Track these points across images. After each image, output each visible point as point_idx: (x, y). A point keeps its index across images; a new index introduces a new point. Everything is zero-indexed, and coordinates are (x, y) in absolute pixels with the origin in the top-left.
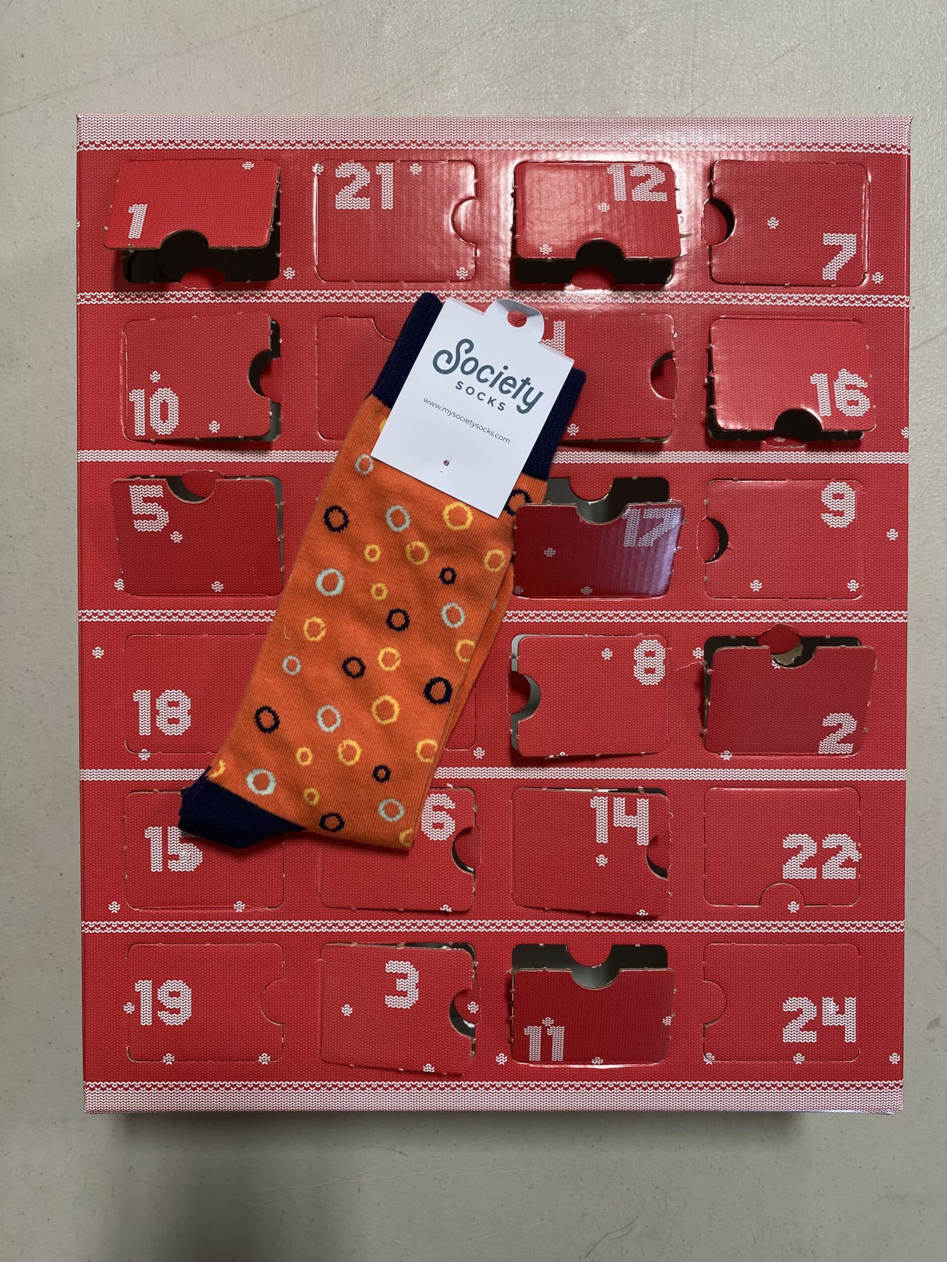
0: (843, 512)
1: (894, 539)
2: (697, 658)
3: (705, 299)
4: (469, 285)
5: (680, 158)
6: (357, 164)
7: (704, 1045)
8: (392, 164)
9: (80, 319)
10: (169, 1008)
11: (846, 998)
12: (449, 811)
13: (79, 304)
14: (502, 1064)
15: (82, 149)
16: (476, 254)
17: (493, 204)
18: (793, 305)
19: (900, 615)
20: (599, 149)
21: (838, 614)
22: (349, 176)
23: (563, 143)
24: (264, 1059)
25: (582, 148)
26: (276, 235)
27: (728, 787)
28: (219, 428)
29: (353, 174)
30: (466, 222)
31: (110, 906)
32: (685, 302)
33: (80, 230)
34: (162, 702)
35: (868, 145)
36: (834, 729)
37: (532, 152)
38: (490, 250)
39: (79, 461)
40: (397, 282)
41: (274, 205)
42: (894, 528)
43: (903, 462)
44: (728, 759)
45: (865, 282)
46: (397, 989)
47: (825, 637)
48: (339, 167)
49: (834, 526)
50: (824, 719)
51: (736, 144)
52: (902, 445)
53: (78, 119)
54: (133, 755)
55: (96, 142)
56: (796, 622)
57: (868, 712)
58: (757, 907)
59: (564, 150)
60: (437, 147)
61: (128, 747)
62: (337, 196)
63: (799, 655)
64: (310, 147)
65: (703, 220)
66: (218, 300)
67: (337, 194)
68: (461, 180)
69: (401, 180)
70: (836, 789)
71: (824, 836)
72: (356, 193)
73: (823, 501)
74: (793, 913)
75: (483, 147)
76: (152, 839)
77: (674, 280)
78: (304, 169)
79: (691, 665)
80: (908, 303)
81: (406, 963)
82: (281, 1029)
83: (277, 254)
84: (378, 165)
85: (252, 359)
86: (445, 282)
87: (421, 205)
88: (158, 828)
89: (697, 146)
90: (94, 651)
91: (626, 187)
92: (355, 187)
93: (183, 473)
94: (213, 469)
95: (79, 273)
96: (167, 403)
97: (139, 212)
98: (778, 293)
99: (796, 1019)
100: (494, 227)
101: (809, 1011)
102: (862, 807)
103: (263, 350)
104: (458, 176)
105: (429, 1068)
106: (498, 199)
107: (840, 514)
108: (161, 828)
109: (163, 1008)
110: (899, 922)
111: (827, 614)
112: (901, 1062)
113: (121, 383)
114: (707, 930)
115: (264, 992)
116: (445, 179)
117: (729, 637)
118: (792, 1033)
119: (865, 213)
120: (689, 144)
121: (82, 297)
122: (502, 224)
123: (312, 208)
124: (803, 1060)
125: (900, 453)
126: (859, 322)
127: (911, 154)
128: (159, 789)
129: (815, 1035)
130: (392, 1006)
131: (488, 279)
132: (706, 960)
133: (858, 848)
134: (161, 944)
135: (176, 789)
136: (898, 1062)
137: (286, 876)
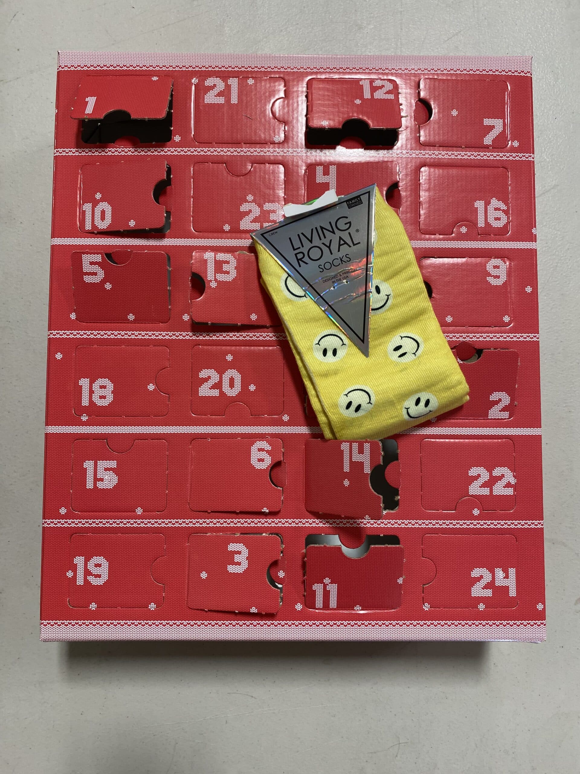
0: (499, 276)
1: (530, 292)
3: (416, 155)
4: (281, 145)
5: (401, 77)
6: (217, 79)
7: (423, 598)
8: (237, 79)
9: (56, 164)
10: (94, 574)
11: (509, 569)
12: (267, 451)
13: (55, 155)
14: (299, 610)
15: (60, 70)
16: (285, 128)
17: (295, 101)
18: (467, 159)
19: (535, 336)
20: (355, 72)
21: (498, 335)
22: (212, 85)
23: (335, 68)
24: (152, 606)
25: (346, 71)
26: (169, 115)
27: (434, 439)
28: (135, 224)
29: (215, 84)
30: (279, 111)
31: (60, 510)
32: (405, 156)
33: (57, 114)
34: (96, 386)
35: (508, 71)
36: (497, 402)
37: (316, 73)
38: (293, 127)
39: (52, 244)
40: (240, 143)
41: (169, 98)
42: (529, 286)
43: (533, 248)
44: (434, 421)
45: (508, 146)
46: (235, 561)
48: (207, 80)
49: (494, 284)
50: (491, 396)
51: (433, 69)
52: (533, 238)
53: (59, 53)
54: (78, 418)
55: (68, 66)
56: (473, 340)
57: (516, 391)
58: (454, 512)
59: (335, 72)
60: (263, 70)
61: (75, 413)
62: (205, 96)
64: (190, 69)
65: (415, 111)
66: (136, 153)
67: (206, 95)
68: (277, 87)
69: (242, 87)
70: (500, 440)
71: (493, 468)
72: (216, 94)
73: (487, 269)
74: (476, 515)
75: (289, 70)
76: (88, 468)
77: (399, 144)
78: (187, 81)
80: (533, 158)
81: (241, 544)
82: (163, 588)
83: (170, 128)
84: (229, 79)
85: (155, 184)
86: (266, 144)
87: (254, 101)
88: (91, 462)
89: (411, 70)
90: (56, 355)
91: (371, 91)
92: (216, 91)
93: (112, 251)
94: (130, 249)
95: (56, 138)
96: (105, 211)
97: (91, 101)
98: (459, 151)
99: (479, 581)
100: (295, 114)
101: (487, 577)
102: (515, 451)
103: (161, 179)
104: (275, 85)
105: (254, 610)
106: (298, 98)
107: (498, 277)
108: (93, 461)
109: (90, 574)
110: (540, 522)
111: (491, 335)
112: (544, 609)
113: (78, 200)
114: (423, 526)
115: (153, 565)
116: (267, 87)
118: (477, 591)
119: (507, 108)
120: (406, 69)
121: (57, 151)
122: (299, 113)
123: (191, 102)
124: (484, 607)
125: (531, 243)
126: (505, 168)
127: (533, 76)
128: (93, 438)
129: (491, 592)
130: (231, 572)
131: (292, 142)
132: (424, 545)
133: (514, 476)
134: (91, 534)
135: (103, 438)
136: (542, 609)
137: (168, 492)
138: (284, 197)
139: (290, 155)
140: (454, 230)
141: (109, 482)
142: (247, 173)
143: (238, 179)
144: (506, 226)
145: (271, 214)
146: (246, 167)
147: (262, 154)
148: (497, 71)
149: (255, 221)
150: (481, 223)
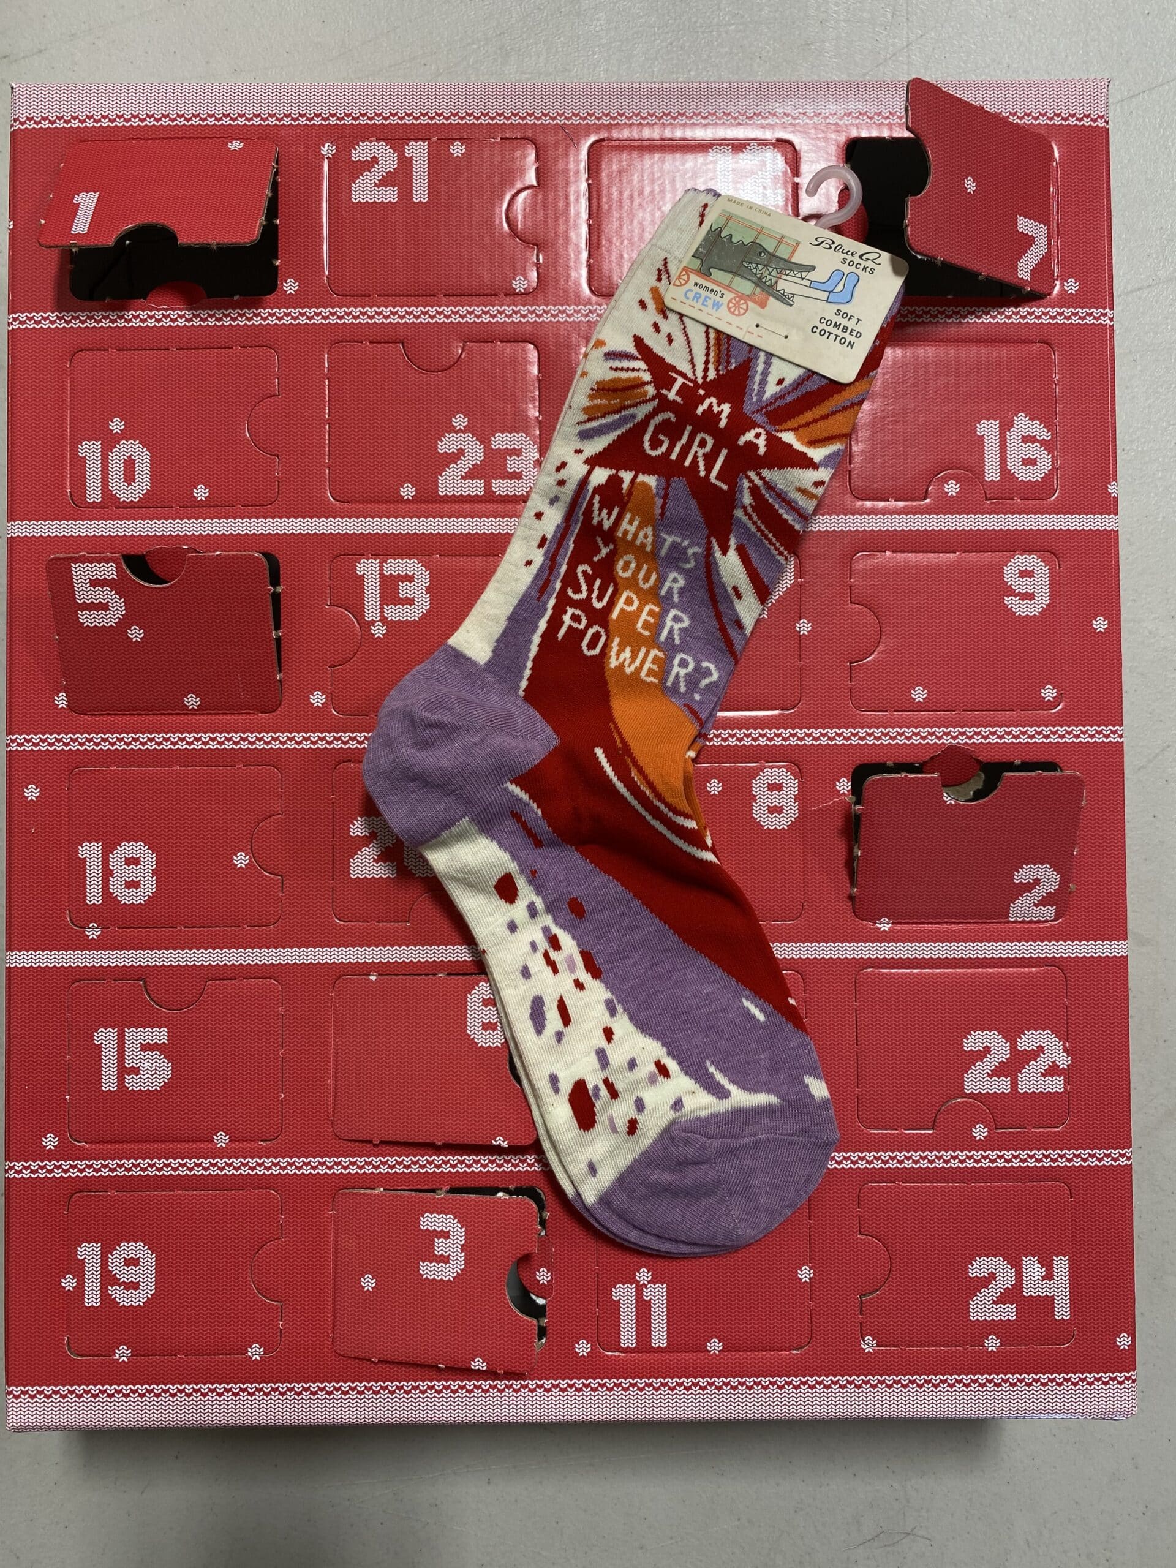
0: (1033, 594)
1: (1103, 630)
2: (841, 792)
4: (529, 298)
5: (806, 133)
6: (380, 144)
7: (861, 1325)
8: (426, 143)
9: (12, 349)
10: (124, 1281)
11: (1055, 1258)
13: (10, 328)
15: (17, 127)
16: (538, 259)
17: (561, 194)
19: (1114, 732)
20: (699, 122)
21: (1031, 731)
22: (369, 159)
23: (652, 115)
24: (255, 1352)
25: (677, 121)
26: (270, 233)
27: (887, 968)
29: (375, 156)
30: (525, 218)
31: (44, 1139)
33: (13, 232)
34: (116, 860)
35: (1052, 115)
36: (1029, 887)
37: (609, 127)
38: (558, 254)
39: (10, 536)
40: (435, 296)
41: (268, 193)
42: (1102, 616)
43: (1111, 528)
44: (887, 929)
45: (1055, 292)
46: (436, 1253)
47: (1014, 762)
48: (357, 147)
49: (1022, 614)
50: (1016, 873)
51: (880, 114)
52: (1109, 506)
53: (12, 88)
54: (78, 931)
55: (35, 119)
56: (974, 743)
57: (1074, 863)
58: (930, 1132)
59: (654, 124)
60: (485, 120)
61: (71, 920)
62: (353, 185)
63: (980, 788)
64: (318, 121)
66: (197, 322)
67: (354, 182)
68: (518, 163)
69: (438, 161)
70: (1034, 969)
71: (1019, 1033)
72: (379, 181)
73: (1005, 579)
74: (980, 1139)
75: (546, 121)
76: (103, 1045)
78: (310, 151)
79: (834, 802)
80: (1111, 319)
81: (448, 1216)
82: (279, 1310)
83: (274, 262)
84: (408, 145)
86: (495, 295)
87: (465, 196)
88: (111, 1030)
89: (828, 117)
90: (26, 790)
92: (377, 173)
93: (147, 550)
94: (187, 545)
95: (12, 288)
96: (134, 460)
97: (87, 202)
98: (939, 305)
99: (987, 1287)
100: (561, 224)
101: (1005, 1276)
102: (1069, 994)
104: (513, 158)
105: (478, 1364)
106: (567, 188)
107: (1030, 596)
108: (116, 1030)
109: (115, 1281)
110: (1124, 1151)
111: (1016, 731)
112: (1133, 1347)
113: (68, 432)
114: (862, 1165)
115: (256, 1258)
116: (496, 162)
117: (884, 764)
118: (983, 1308)
120: (817, 115)
121: (15, 319)
122: (572, 223)
123: (321, 200)
124: (998, 1345)
125: (1107, 516)
126: (1047, 344)
127: (1110, 126)
128: (113, 978)
129: (1014, 1310)
130: (429, 1277)
131: (554, 291)
132: (862, 1207)
133: (1065, 1050)
134: (113, 1191)
135: (136, 978)
136: (1128, 1346)
137: (285, 1097)
138: (537, 418)
139: (551, 321)
140: (930, 489)
141: (152, 1075)
142: (453, 365)
143: (433, 378)
144: (1047, 478)
145: (508, 458)
146: (449, 351)
147: (486, 319)
148: (1029, 115)
149: (471, 474)
150: (992, 473)
